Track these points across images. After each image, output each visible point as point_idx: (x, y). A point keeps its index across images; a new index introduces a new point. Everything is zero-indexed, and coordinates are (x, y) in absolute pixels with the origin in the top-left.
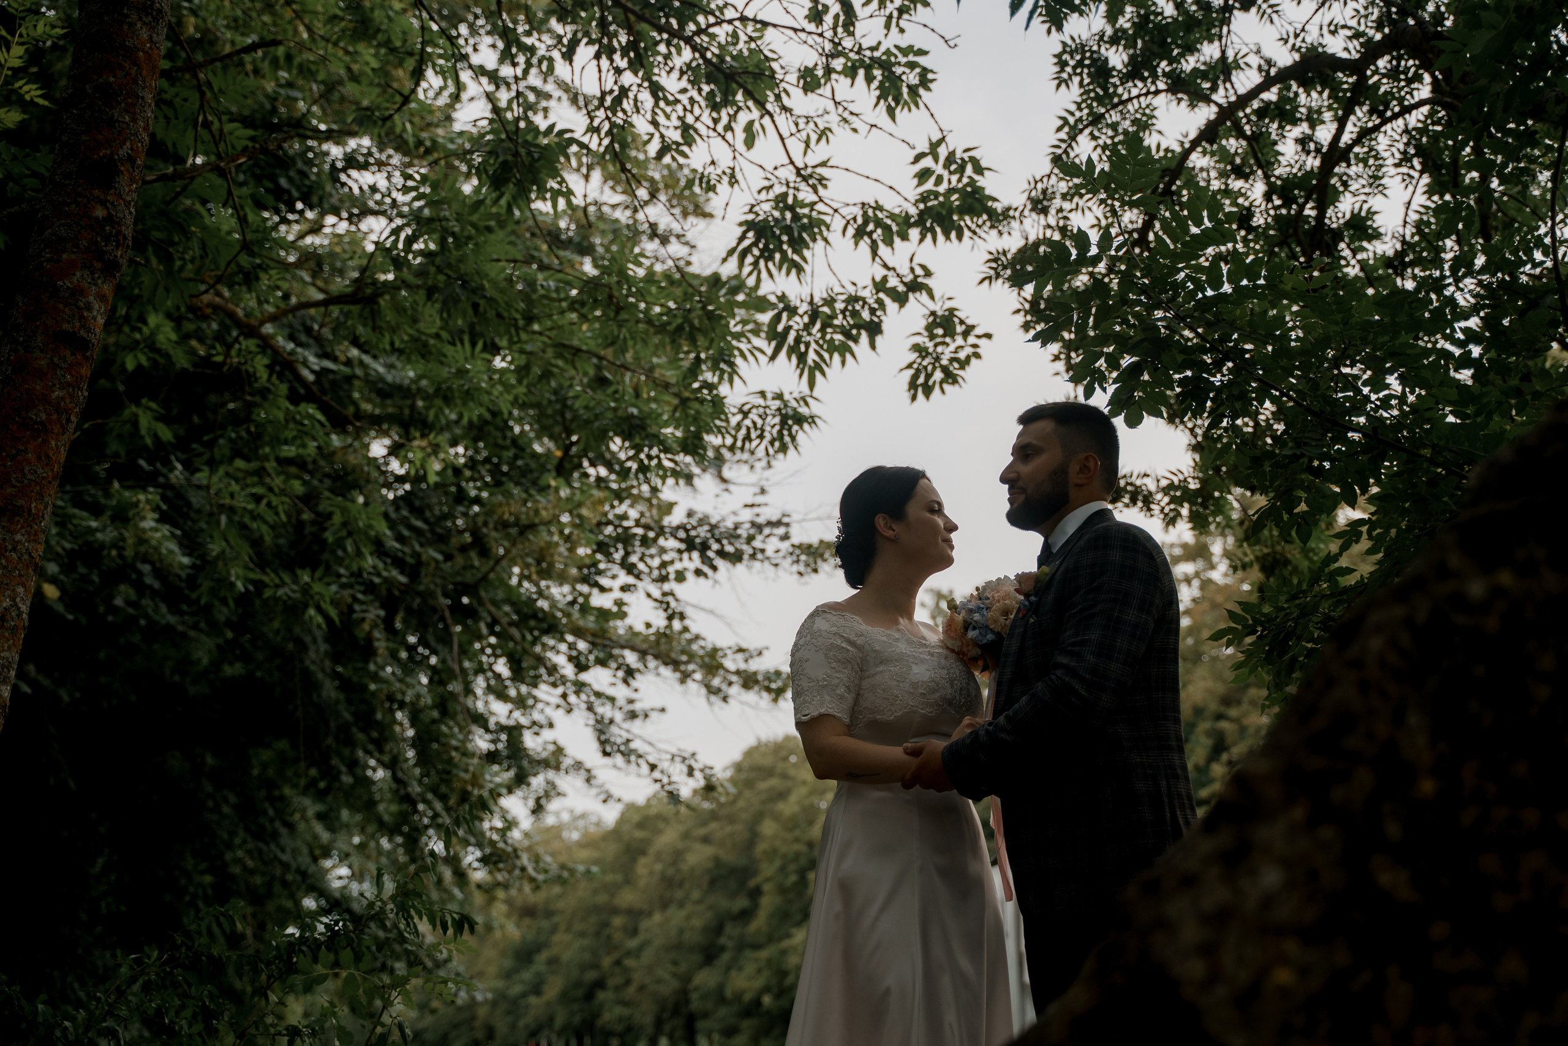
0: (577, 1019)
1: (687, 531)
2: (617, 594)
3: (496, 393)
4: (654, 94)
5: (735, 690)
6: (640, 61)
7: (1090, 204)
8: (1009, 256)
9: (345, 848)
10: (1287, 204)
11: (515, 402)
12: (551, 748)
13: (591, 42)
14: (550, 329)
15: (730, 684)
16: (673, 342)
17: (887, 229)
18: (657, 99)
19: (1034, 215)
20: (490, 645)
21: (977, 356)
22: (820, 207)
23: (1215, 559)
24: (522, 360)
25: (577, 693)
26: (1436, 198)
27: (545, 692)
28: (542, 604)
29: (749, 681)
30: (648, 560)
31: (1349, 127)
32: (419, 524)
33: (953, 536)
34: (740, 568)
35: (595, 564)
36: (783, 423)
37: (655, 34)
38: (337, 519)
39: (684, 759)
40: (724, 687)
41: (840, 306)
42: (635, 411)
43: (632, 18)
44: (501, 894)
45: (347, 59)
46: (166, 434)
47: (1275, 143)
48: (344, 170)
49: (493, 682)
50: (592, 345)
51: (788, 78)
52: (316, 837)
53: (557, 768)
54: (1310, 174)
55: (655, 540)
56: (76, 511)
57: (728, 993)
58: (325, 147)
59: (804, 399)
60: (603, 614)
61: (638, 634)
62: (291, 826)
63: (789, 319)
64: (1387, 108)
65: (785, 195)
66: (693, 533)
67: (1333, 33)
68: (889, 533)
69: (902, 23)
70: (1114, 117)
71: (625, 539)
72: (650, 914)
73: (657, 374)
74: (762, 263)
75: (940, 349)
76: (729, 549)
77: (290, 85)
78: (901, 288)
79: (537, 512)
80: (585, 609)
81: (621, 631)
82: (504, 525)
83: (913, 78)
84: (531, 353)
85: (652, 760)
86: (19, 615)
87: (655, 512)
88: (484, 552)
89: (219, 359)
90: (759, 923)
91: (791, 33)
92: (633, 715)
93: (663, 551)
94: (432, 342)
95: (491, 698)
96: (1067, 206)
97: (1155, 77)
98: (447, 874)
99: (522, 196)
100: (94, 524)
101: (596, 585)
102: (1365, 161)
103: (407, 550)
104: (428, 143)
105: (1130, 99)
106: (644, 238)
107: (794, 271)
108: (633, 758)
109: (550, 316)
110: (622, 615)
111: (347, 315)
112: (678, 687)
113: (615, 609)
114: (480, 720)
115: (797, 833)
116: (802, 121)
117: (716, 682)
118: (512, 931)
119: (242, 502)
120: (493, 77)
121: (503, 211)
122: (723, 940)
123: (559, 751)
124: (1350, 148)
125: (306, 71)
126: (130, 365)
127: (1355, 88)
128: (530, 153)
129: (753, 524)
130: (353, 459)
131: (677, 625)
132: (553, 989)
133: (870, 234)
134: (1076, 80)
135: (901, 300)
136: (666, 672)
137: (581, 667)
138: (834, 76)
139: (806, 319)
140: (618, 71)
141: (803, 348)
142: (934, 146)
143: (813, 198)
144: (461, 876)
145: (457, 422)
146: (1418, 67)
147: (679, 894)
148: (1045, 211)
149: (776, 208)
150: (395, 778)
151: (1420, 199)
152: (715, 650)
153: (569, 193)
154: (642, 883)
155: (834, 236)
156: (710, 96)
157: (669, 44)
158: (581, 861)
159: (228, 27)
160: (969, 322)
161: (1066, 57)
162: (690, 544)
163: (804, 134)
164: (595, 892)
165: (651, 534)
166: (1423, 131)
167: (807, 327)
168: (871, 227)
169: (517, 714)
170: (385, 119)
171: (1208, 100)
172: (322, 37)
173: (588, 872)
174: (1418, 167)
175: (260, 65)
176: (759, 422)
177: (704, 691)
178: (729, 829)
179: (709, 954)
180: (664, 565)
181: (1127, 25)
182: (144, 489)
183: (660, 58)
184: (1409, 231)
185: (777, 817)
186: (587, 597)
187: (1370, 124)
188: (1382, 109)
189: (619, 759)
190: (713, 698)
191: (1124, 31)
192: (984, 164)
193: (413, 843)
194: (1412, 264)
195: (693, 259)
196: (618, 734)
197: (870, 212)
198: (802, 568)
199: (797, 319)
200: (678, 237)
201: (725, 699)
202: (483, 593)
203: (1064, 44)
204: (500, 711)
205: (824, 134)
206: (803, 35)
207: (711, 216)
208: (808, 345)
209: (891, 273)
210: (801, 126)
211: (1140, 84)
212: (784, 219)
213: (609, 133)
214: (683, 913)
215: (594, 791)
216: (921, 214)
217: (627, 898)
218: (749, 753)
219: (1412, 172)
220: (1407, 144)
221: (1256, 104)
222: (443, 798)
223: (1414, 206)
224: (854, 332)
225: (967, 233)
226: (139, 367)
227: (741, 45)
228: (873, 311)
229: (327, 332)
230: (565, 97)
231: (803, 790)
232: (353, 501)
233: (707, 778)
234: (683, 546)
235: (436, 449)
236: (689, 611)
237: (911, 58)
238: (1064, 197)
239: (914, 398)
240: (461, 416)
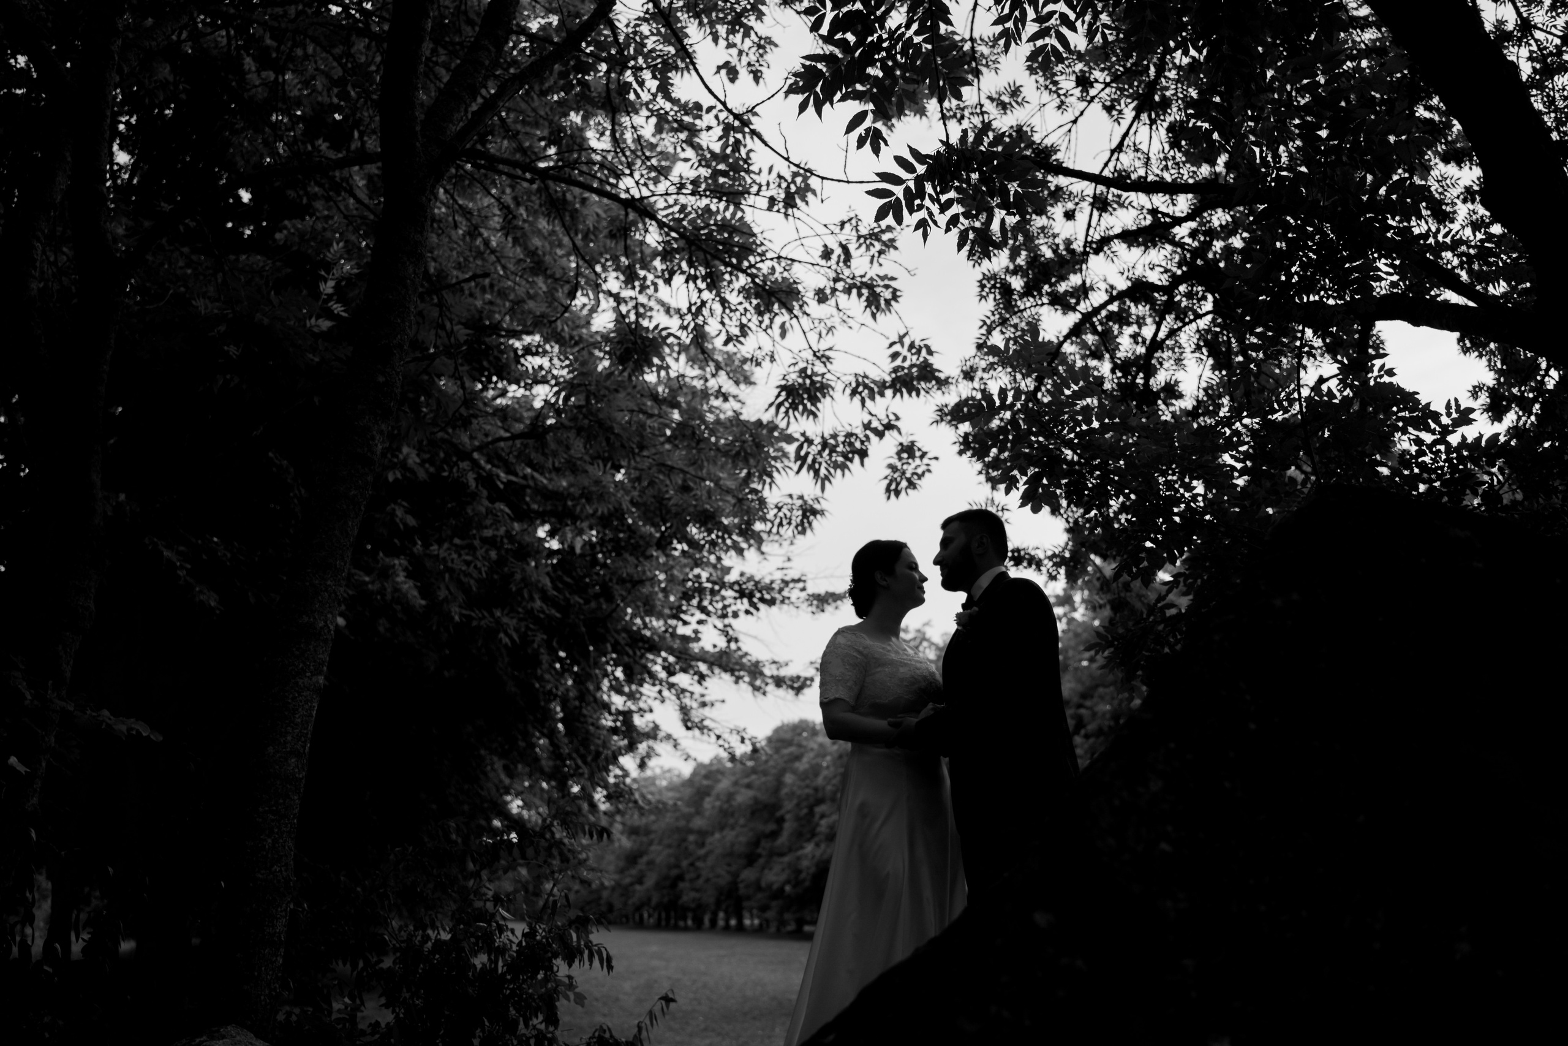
0: (666, 900)
1: (740, 585)
2: (694, 626)
3: (619, 495)
4: (723, 305)
5: (771, 688)
6: (714, 282)
7: (1000, 375)
8: (950, 408)
9: (520, 789)
10: (1125, 376)
11: (633, 502)
12: (651, 725)
13: (683, 273)
14: (655, 454)
15: (767, 684)
16: (733, 462)
17: (871, 390)
18: (724, 308)
19: (965, 382)
20: (612, 659)
21: (929, 471)
22: (828, 376)
23: (1077, 605)
24: (634, 474)
25: (669, 689)
26: (1217, 373)
27: (648, 690)
28: (648, 633)
29: (779, 682)
30: (715, 604)
31: (1163, 328)
32: (568, 580)
33: (925, 585)
34: (774, 609)
35: (680, 606)
36: (804, 516)
37: (722, 268)
38: (518, 577)
39: (738, 732)
40: (763, 686)
41: (841, 439)
42: (708, 507)
43: (709, 257)
44: (618, 818)
45: (528, 286)
46: (411, 521)
47: (1117, 337)
48: (523, 356)
49: (614, 683)
50: (680, 464)
51: (808, 294)
52: (501, 781)
53: (655, 738)
54: (1139, 357)
55: (719, 591)
56: (357, 571)
57: (763, 884)
58: (511, 342)
59: (817, 499)
60: (685, 639)
61: (707, 652)
62: (485, 774)
63: (809, 447)
64: (1186, 316)
65: (805, 369)
66: (744, 586)
67: (1152, 269)
68: (884, 583)
69: (881, 260)
70: (1015, 320)
71: (701, 591)
72: (712, 834)
73: (722, 482)
74: (791, 411)
75: (905, 467)
76: (767, 597)
77: (491, 303)
78: (881, 428)
79: (644, 572)
80: (674, 635)
81: (696, 650)
82: (622, 581)
83: (887, 294)
84: (642, 470)
85: (718, 733)
86: (329, 631)
87: (719, 573)
88: (610, 599)
89: (445, 474)
90: (783, 839)
91: (810, 266)
92: (704, 705)
93: (723, 598)
94: (579, 463)
95: (612, 693)
96: (986, 376)
97: (1041, 295)
98: (585, 806)
99: (639, 369)
100: (367, 579)
101: (680, 619)
102: (1173, 349)
103: (561, 597)
104: (577, 338)
105: (1025, 309)
106: (712, 398)
107: (811, 417)
108: (705, 731)
109: (655, 446)
110: (697, 639)
111: (526, 446)
112: (734, 686)
113: (693, 636)
114: (606, 707)
115: (808, 782)
116: (816, 322)
117: (758, 683)
118: (625, 842)
119: (459, 565)
120: (617, 298)
121: (626, 379)
122: (759, 851)
123: (656, 727)
124: (1163, 341)
125: (502, 294)
126: (391, 478)
127: (1165, 303)
128: (643, 343)
129: (783, 581)
130: (527, 539)
131: (733, 646)
132: (650, 881)
133: (860, 393)
134: (991, 296)
135: (880, 435)
136: (727, 677)
137: (671, 673)
138: (837, 293)
139: (819, 447)
140: (700, 291)
141: (817, 466)
142: (901, 339)
143: (824, 370)
144: (593, 806)
145: (593, 515)
146: (1204, 292)
147: (731, 821)
148: (972, 379)
149: (800, 377)
150: (552, 743)
151: (1208, 373)
152: (758, 662)
153: (668, 367)
154: (707, 814)
155: (837, 394)
156: (757, 307)
157: (731, 274)
158: (669, 797)
159: (454, 268)
160: (924, 450)
161: (985, 282)
162: (742, 594)
163: (817, 330)
164: (677, 819)
165: (717, 588)
166: (1208, 331)
167: (820, 453)
168: (861, 389)
169: (629, 703)
170: (551, 322)
171: (1074, 309)
172: (512, 273)
173: (675, 804)
174: (1206, 353)
175: (473, 290)
176: (788, 514)
177: (750, 689)
178: (763, 779)
179: (751, 859)
180: (725, 607)
181: (1023, 263)
182: (398, 557)
183: (725, 283)
184: (1201, 394)
185: (794, 772)
186: (675, 628)
187: (1175, 327)
188: (1183, 316)
189: (697, 732)
190: (756, 693)
191: (1021, 267)
192: (933, 349)
193: (563, 787)
194: (1204, 415)
195: (743, 411)
196: (696, 715)
197: (860, 379)
198: (814, 609)
199: (813, 447)
200: (734, 397)
201: (764, 693)
202: (609, 625)
203: (984, 274)
204: (618, 701)
205: (830, 330)
206: (817, 268)
207: (754, 383)
208: (820, 464)
209: (873, 419)
210: (816, 324)
211: (1031, 299)
212: (805, 383)
213: (694, 329)
214: (734, 833)
215: (679, 753)
216: (893, 380)
217: (698, 823)
218: (777, 731)
219: (1202, 357)
220: (1198, 340)
221: (1104, 313)
222: (583, 758)
223: (1204, 378)
224: (850, 455)
225: (922, 392)
226: (396, 479)
227: (777, 275)
228: (862, 442)
229: (512, 459)
230: (662, 309)
231: (811, 755)
232: (528, 564)
233: (753, 744)
234: (737, 595)
235: (581, 532)
236: (741, 637)
237: (887, 282)
238: (984, 370)
239: (889, 498)
240: (596, 511)
